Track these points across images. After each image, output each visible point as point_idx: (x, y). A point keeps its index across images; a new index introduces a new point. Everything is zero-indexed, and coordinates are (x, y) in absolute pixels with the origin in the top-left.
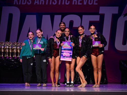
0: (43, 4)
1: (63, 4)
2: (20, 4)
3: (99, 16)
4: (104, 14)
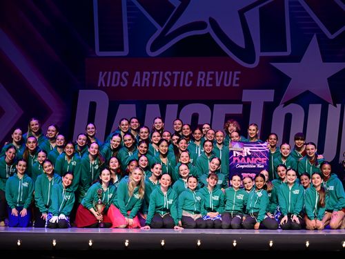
0: (148, 85)
1: (181, 85)
2: (108, 85)
3: (242, 105)
4: (250, 102)
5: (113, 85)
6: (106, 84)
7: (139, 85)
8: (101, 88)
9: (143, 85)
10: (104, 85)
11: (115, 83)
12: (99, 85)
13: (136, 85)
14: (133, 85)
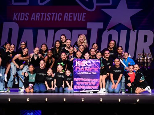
5: (21, 20)
6: (17, 19)
7: (34, 20)
8: (15, 21)
9: (36, 20)
10: (16, 20)
11: (22, 19)
12: (14, 20)
13: (33, 20)
14: (31, 20)
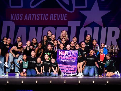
5: (17, 19)
6: (14, 19)
7: (27, 19)
8: (12, 20)
9: (29, 19)
10: (13, 19)
11: (18, 18)
12: (11, 19)
13: (26, 19)
14: (25, 19)
